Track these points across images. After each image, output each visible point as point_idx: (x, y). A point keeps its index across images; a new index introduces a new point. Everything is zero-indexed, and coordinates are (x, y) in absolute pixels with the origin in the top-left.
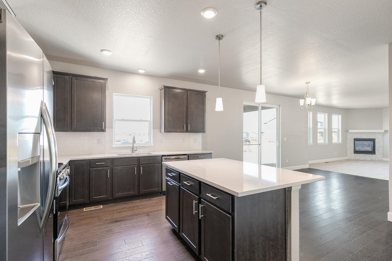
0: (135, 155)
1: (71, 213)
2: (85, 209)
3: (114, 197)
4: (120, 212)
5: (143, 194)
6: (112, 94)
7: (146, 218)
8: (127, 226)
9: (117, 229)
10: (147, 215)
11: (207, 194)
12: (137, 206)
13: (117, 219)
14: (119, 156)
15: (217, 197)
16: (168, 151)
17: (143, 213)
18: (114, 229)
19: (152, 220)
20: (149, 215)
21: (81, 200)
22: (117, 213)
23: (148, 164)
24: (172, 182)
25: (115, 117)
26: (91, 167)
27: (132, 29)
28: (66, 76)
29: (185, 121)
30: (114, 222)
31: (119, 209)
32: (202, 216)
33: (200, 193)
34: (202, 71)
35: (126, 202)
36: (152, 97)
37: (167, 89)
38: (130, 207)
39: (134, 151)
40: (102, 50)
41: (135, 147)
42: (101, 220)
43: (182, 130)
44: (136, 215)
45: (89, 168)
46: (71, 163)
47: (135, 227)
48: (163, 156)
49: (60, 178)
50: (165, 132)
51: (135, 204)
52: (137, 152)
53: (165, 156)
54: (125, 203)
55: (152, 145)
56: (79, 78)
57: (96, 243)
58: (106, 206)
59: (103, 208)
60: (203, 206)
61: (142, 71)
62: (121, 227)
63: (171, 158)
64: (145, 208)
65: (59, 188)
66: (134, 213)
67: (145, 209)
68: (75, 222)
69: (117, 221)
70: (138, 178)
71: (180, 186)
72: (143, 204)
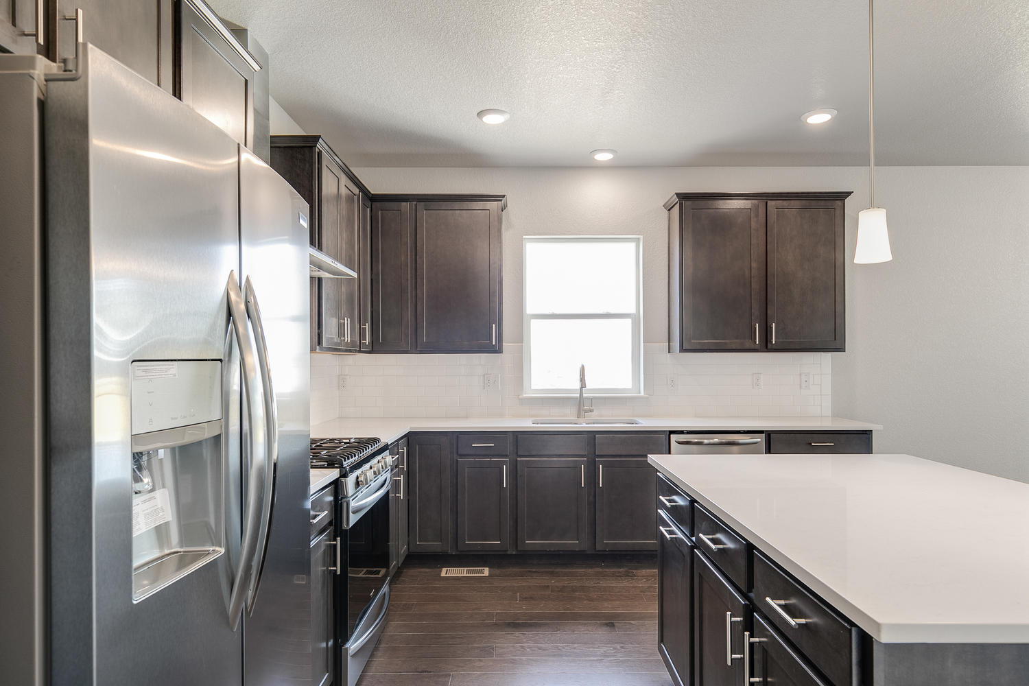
0: (584, 425)
1: (412, 576)
2: (444, 570)
3: (519, 548)
4: (532, 598)
5: (606, 553)
6: (522, 239)
7: (602, 633)
8: (540, 649)
9: (512, 649)
10: (607, 625)
11: (768, 599)
12: (583, 588)
13: (518, 619)
14: (537, 425)
15: (803, 621)
16: (696, 417)
17: (595, 617)
18: (502, 648)
19: (618, 646)
20: (612, 625)
21: (434, 545)
22: (522, 599)
23: (620, 456)
24: (674, 528)
25: (530, 308)
26: (459, 453)
27: (546, 24)
28: (404, 204)
29: (756, 310)
30: (509, 625)
31: (530, 587)
32: (757, 679)
33: (751, 586)
34: (819, 119)
35: (558, 570)
36: (641, 237)
37: (689, 203)
38: (562, 589)
39: (582, 413)
40: (481, 114)
41: (587, 398)
42: (476, 611)
43: (748, 344)
44: (576, 617)
45: (455, 456)
46: (412, 439)
47: (561, 656)
48: (672, 432)
49: (357, 478)
50: (683, 350)
51: (581, 579)
52: (594, 416)
53: (682, 432)
54: (552, 573)
55: (642, 394)
56: (433, 205)
57: (447, 679)
58: (497, 571)
59: (490, 575)
60: (760, 642)
61: (603, 157)
62: (522, 647)
63: (706, 441)
64: (607, 600)
65: (353, 504)
66: (568, 609)
67: (606, 604)
68: (412, 605)
69: (515, 626)
70: (591, 498)
71: (692, 548)
72: (602, 584)
